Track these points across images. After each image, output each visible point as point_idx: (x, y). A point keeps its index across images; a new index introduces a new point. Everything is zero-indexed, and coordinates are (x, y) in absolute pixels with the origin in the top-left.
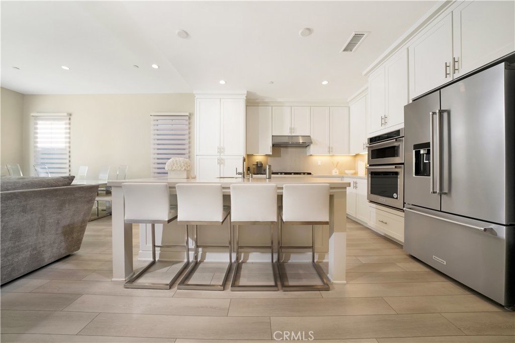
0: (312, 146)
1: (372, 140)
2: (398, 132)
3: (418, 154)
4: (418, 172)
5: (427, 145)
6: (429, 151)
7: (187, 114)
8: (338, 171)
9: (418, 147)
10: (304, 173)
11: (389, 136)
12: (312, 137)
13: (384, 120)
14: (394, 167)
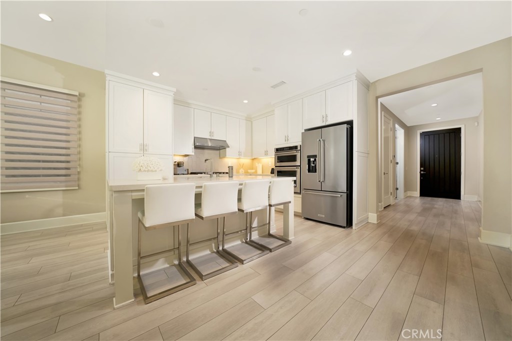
0: (227, 149)
1: (277, 150)
2: (296, 147)
3: (309, 160)
4: (309, 171)
5: (315, 156)
6: (315, 160)
7: (77, 94)
8: (243, 171)
9: (309, 157)
10: (224, 173)
11: (291, 148)
12: (227, 142)
13: (287, 139)
14: (295, 167)
